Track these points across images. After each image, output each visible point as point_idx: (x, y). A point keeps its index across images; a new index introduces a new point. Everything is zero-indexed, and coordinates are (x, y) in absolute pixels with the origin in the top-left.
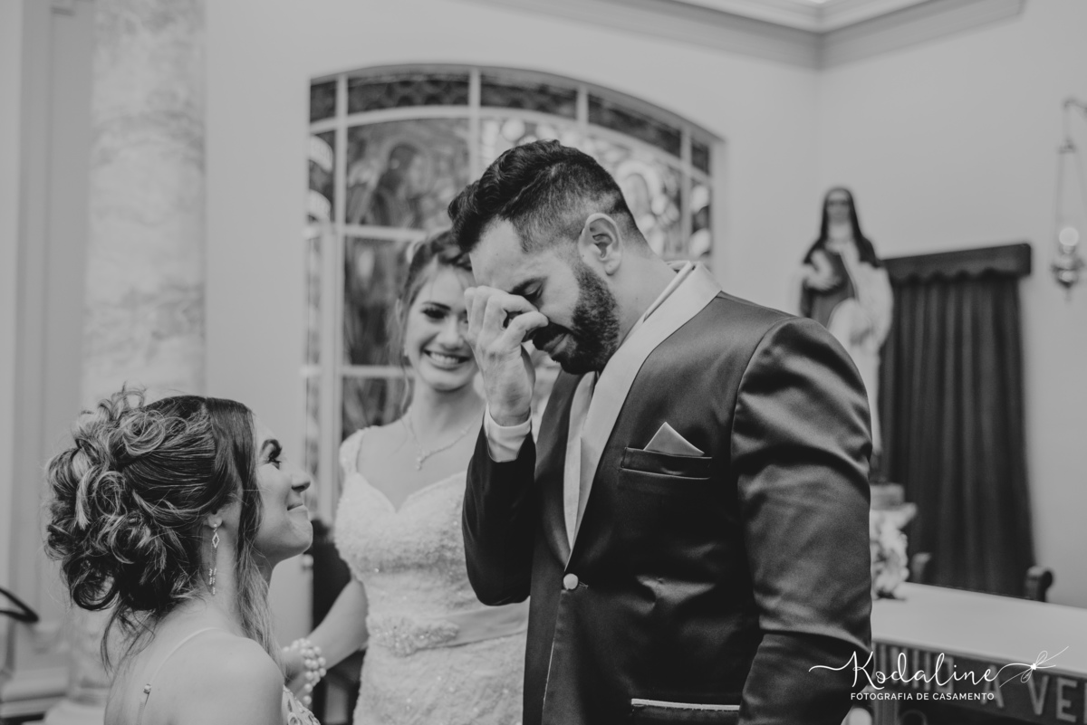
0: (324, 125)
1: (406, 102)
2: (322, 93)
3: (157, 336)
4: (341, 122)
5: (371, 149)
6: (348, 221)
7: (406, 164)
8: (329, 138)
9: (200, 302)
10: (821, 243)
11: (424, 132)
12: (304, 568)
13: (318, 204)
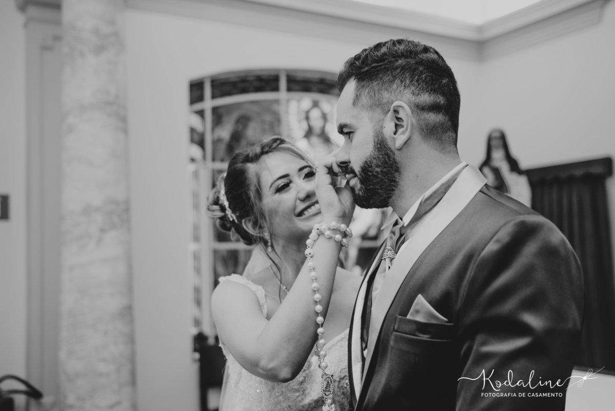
0: (198, 106)
1: (244, 91)
2: (196, 89)
3: (103, 231)
4: (208, 104)
5: (225, 119)
6: (214, 160)
7: (245, 126)
8: (201, 113)
9: (127, 210)
10: (487, 162)
11: (255, 108)
12: (195, 360)
13: (196, 151)
